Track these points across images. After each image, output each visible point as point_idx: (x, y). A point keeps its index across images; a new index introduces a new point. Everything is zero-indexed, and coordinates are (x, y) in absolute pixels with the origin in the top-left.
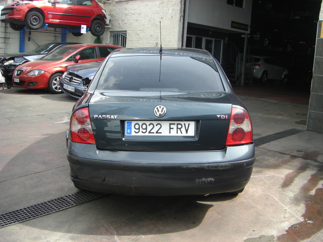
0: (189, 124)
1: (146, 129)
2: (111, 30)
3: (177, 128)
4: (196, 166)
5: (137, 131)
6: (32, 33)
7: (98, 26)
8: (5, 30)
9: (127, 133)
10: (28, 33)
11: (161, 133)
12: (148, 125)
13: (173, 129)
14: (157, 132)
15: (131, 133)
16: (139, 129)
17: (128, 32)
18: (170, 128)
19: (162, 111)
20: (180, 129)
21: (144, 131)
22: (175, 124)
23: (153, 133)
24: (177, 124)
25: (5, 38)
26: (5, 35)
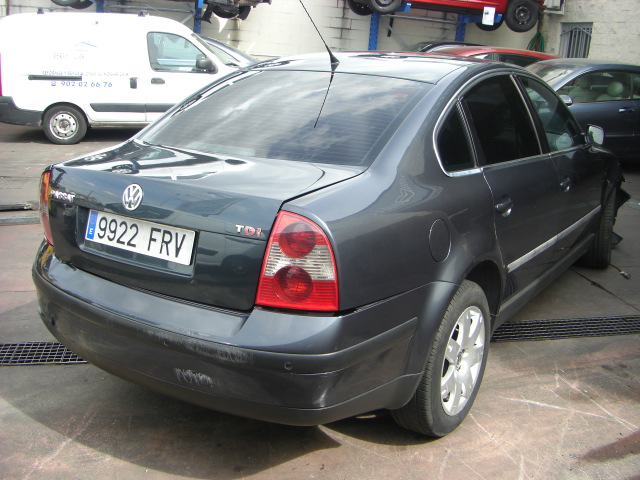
0: (184, 236)
1: (114, 232)
2: (564, 20)
3: (163, 241)
4: (170, 337)
5: (102, 233)
6: (395, 21)
7: (523, 11)
8: (344, 14)
9: (89, 236)
10: (389, 20)
11: (134, 246)
12: (119, 224)
13: (155, 240)
14: (129, 244)
15: (92, 236)
16: (104, 230)
17: (595, 25)
18: (152, 239)
19: (134, 197)
20: (167, 243)
21: (112, 235)
22: (159, 231)
23: (123, 243)
24: (165, 232)
25: (342, 29)
26: (343, 23)
